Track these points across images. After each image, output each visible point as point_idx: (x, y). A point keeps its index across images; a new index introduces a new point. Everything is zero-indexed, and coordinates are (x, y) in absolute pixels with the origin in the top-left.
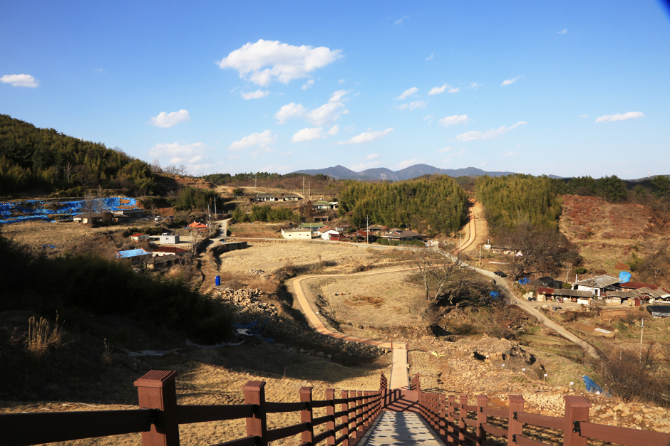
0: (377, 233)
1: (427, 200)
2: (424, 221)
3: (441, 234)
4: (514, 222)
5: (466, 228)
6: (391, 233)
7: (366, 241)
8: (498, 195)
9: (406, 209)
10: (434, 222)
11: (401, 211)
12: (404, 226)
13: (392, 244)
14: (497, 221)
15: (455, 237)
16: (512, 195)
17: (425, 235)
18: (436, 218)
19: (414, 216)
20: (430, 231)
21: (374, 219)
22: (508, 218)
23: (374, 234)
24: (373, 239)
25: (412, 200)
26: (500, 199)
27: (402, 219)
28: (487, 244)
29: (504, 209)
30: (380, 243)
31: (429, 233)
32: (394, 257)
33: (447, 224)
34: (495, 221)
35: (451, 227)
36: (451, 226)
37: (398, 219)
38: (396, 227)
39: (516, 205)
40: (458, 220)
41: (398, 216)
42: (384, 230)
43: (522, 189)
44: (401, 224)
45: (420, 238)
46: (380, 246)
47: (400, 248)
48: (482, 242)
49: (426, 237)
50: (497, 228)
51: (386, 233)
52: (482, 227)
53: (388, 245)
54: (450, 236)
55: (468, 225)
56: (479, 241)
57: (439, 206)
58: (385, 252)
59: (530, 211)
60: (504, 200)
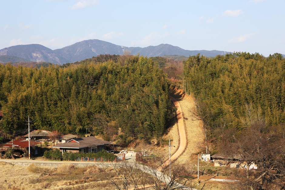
0: (42, 142)
1: (116, 92)
2: (113, 123)
3: (138, 141)
4: (242, 120)
5: (173, 132)
6: (63, 142)
7: (27, 156)
8: (217, 84)
9: (85, 106)
10: (127, 124)
11: (77, 109)
12: (83, 132)
13: (67, 159)
14: (217, 121)
15: (158, 144)
16: (237, 83)
17: (114, 143)
18: (130, 118)
19: (97, 116)
20: (121, 137)
21: (38, 122)
22: (233, 116)
23: (39, 145)
24: (37, 152)
25: (94, 93)
26: (220, 89)
27: (80, 121)
28: (205, 153)
29: (226, 103)
30: (49, 157)
31: (120, 140)
32: (72, 178)
33: (145, 126)
34: (214, 120)
35: (152, 131)
36: (151, 129)
37: (74, 120)
38: (72, 132)
39: (242, 97)
40: (162, 119)
41: (74, 117)
42: (53, 138)
43: (250, 74)
44: (79, 127)
45: (108, 148)
46: (48, 161)
47: (81, 164)
48: (198, 151)
49: (116, 146)
50: (217, 130)
51: (57, 142)
52: (195, 129)
53: (62, 160)
54: (150, 143)
55: (175, 127)
56: (192, 149)
57: (133, 100)
58: (59, 171)
59: (263, 105)
60: (226, 91)
